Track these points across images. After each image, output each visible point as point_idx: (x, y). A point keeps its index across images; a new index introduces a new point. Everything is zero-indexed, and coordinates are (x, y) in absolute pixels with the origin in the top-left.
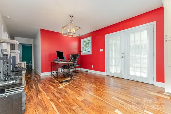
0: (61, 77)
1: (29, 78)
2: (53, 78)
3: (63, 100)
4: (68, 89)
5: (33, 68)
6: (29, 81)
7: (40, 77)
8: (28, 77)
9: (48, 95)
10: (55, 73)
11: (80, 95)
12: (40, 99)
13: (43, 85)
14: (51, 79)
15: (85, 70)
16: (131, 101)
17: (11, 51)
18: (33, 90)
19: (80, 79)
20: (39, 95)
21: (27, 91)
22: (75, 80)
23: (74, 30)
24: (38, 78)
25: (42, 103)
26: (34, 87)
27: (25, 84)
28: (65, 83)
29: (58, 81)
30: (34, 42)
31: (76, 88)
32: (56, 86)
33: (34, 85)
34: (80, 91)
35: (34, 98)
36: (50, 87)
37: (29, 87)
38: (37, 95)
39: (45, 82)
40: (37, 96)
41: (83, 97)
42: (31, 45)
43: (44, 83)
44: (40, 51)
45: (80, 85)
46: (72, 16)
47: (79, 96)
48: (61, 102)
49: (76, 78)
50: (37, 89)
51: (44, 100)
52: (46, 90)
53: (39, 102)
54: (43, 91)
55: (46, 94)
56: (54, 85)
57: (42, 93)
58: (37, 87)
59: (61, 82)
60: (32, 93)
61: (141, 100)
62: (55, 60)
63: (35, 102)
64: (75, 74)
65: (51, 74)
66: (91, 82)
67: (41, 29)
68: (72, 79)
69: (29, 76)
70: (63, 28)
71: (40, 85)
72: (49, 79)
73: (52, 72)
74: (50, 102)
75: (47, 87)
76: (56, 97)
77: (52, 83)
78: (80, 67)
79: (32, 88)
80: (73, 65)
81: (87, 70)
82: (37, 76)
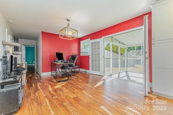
0: (60, 77)
1: (31, 77)
2: (52, 78)
3: (57, 97)
4: (64, 88)
5: (36, 68)
6: (30, 80)
7: (40, 76)
8: (29, 76)
9: (44, 93)
10: (55, 73)
11: (74, 93)
12: (37, 96)
13: (42, 84)
14: (50, 79)
15: (84, 70)
16: (118, 99)
17: (14, 53)
18: (32, 88)
19: (78, 79)
20: (37, 92)
21: (27, 89)
22: (72, 80)
23: (71, 33)
24: (39, 78)
25: (38, 99)
26: (34, 86)
27: (26, 82)
28: (63, 82)
29: (56, 80)
30: (37, 43)
31: (71, 87)
32: (53, 85)
33: (33, 84)
34: (74, 90)
35: (31, 95)
36: (48, 86)
37: (29, 85)
38: (35, 92)
39: (44, 81)
40: (35, 94)
41: (75, 95)
42: (34, 46)
43: (43, 83)
44: (41, 52)
45: (75, 84)
46: (69, 21)
47: (72, 94)
48: (55, 99)
49: (74, 78)
50: (36, 87)
51: (40, 97)
52: (43, 89)
53: (36, 98)
54: (41, 89)
55: (43, 92)
56: (52, 84)
57: (40, 91)
58: (36, 86)
59: (59, 82)
60: (31, 91)
61: (128, 98)
62: (55, 60)
63: (32, 98)
64: (73, 74)
65: (51, 74)
66: (87, 82)
67: (42, 32)
68: (69, 79)
69: (31, 76)
70: (60, 31)
71: (39, 84)
72: (49, 79)
73: (52, 72)
74: (45, 98)
75: (45, 86)
76: (51, 94)
77: (51, 83)
78: (79, 68)
79: (32, 86)
80: (72, 66)
81: (86, 71)
82: (38, 76)
